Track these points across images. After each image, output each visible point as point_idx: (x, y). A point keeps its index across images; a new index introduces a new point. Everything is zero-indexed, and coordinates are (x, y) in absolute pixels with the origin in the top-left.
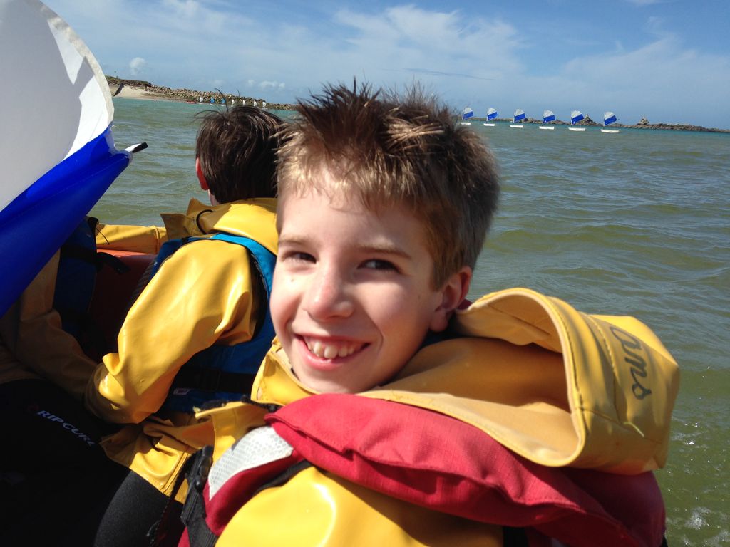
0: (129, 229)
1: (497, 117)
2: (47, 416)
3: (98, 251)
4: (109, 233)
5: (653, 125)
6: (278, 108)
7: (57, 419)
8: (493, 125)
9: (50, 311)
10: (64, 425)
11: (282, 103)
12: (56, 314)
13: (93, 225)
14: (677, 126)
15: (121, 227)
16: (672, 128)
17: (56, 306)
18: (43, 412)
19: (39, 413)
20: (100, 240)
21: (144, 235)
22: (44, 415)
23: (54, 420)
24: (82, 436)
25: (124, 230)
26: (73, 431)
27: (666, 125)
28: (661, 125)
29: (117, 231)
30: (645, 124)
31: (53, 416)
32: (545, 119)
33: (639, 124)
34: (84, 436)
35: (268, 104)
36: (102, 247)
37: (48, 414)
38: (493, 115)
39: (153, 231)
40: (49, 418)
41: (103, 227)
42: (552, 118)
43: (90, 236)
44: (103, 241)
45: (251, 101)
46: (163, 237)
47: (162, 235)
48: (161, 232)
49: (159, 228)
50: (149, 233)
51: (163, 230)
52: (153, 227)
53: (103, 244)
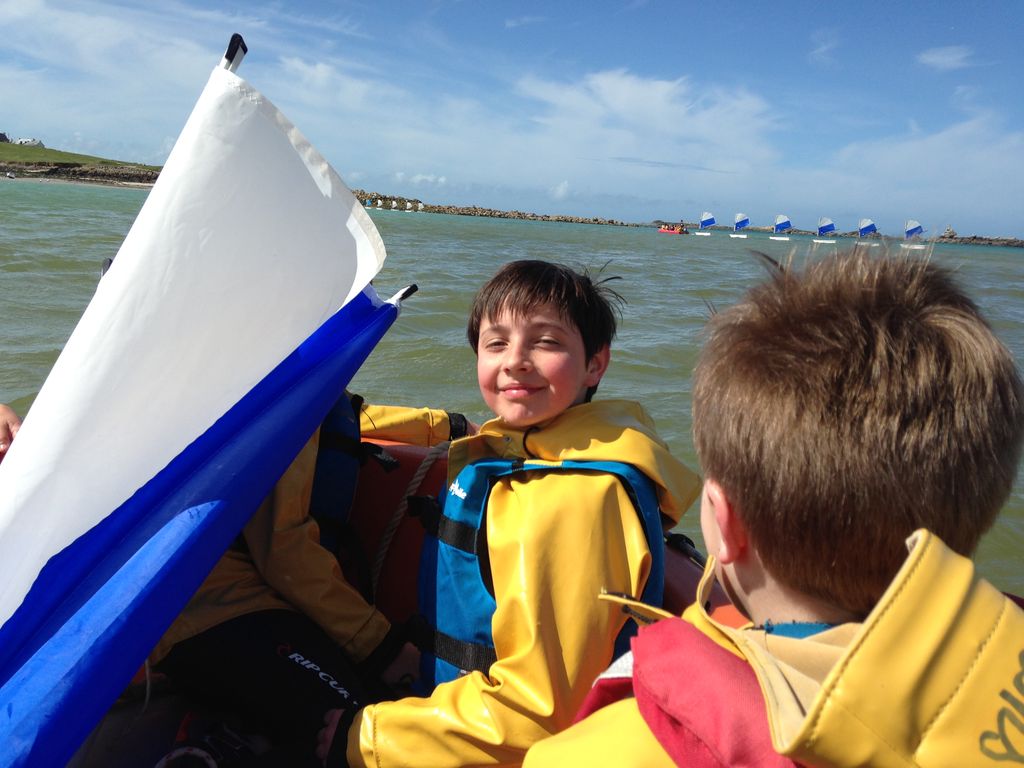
0: (396, 412)
1: (749, 226)
2: (300, 661)
3: (363, 440)
4: (377, 417)
5: (963, 239)
6: (439, 212)
7: (312, 666)
8: (745, 236)
9: (306, 521)
10: (321, 674)
11: (444, 204)
12: (313, 524)
13: (357, 404)
14: (997, 240)
15: (388, 408)
16: (990, 243)
17: (314, 512)
18: (296, 655)
19: (291, 657)
20: (365, 424)
21: (414, 422)
22: (297, 660)
23: (308, 667)
25: (392, 412)
26: (332, 683)
27: (981, 239)
28: (975, 238)
29: (383, 414)
30: (951, 237)
31: (308, 662)
33: (943, 237)
34: (345, 692)
35: (425, 206)
36: (369, 435)
37: (302, 658)
38: (744, 223)
39: (426, 415)
40: (303, 663)
41: (367, 407)
43: (353, 420)
44: (370, 426)
45: (402, 202)
46: (438, 424)
47: (437, 421)
48: (437, 416)
49: (433, 411)
50: (421, 417)
51: (438, 414)
52: (426, 410)
53: (370, 431)
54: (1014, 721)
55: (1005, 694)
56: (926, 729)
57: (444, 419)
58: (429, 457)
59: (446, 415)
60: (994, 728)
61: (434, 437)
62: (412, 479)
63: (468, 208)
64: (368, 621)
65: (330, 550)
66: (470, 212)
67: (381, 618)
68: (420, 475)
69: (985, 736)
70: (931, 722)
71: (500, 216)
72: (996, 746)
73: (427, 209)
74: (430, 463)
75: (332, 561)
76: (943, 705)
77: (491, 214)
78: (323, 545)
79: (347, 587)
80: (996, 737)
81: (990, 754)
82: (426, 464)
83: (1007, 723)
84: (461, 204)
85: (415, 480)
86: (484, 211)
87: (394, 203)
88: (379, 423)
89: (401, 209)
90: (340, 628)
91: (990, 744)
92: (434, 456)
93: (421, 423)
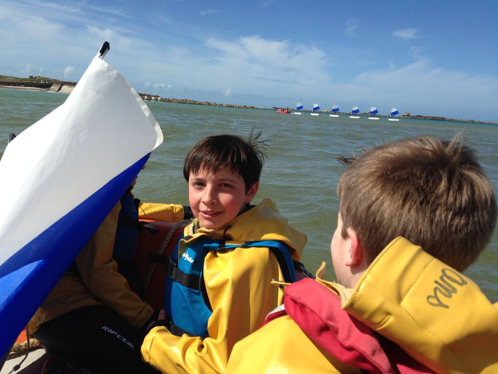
0: (157, 206)
1: (320, 110)
2: (107, 330)
3: (140, 220)
4: (146, 209)
5: (414, 116)
6: (168, 101)
8: (317, 115)
9: (111, 261)
10: (118, 336)
11: (171, 98)
12: (114, 263)
15: (153, 204)
16: (425, 118)
17: (115, 256)
19: (102, 328)
20: (141, 213)
22: (105, 330)
23: (111, 333)
24: (129, 344)
25: (155, 207)
26: (123, 340)
28: (418, 116)
29: (150, 207)
30: (408, 115)
31: (111, 330)
32: (353, 112)
33: (405, 115)
34: (130, 344)
36: (142, 217)
37: (108, 329)
38: (317, 108)
39: (172, 207)
40: (108, 331)
41: (142, 204)
42: (357, 111)
43: (135, 211)
45: (150, 96)
46: (178, 212)
47: (178, 210)
48: (178, 208)
49: (175, 205)
50: (170, 209)
51: (178, 207)
52: (172, 205)
53: (143, 216)
54: (441, 291)
55: (436, 282)
56: (405, 296)
57: (181, 209)
58: (173, 228)
59: (182, 207)
60: (432, 294)
61: (176, 218)
62: (165, 238)
63: (183, 100)
64: (143, 309)
65: (123, 275)
66: (184, 102)
67: (149, 307)
68: (169, 237)
69: (429, 297)
70: (407, 292)
71: (198, 104)
72: (434, 301)
73: (162, 100)
74: (174, 231)
75: (124, 280)
76: (411, 286)
77: (194, 103)
78: (119, 273)
79: (131, 293)
80: (434, 297)
81: (431, 304)
82: (172, 231)
83: (438, 293)
84: (180, 98)
85: (167, 239)
86: (190, 101)
87: (146, 97)
88: (147, 212)
89: (149, 100)
90: (128, 313)
91: (431, 300)
92: (176, 228)
93: (170, 211)
